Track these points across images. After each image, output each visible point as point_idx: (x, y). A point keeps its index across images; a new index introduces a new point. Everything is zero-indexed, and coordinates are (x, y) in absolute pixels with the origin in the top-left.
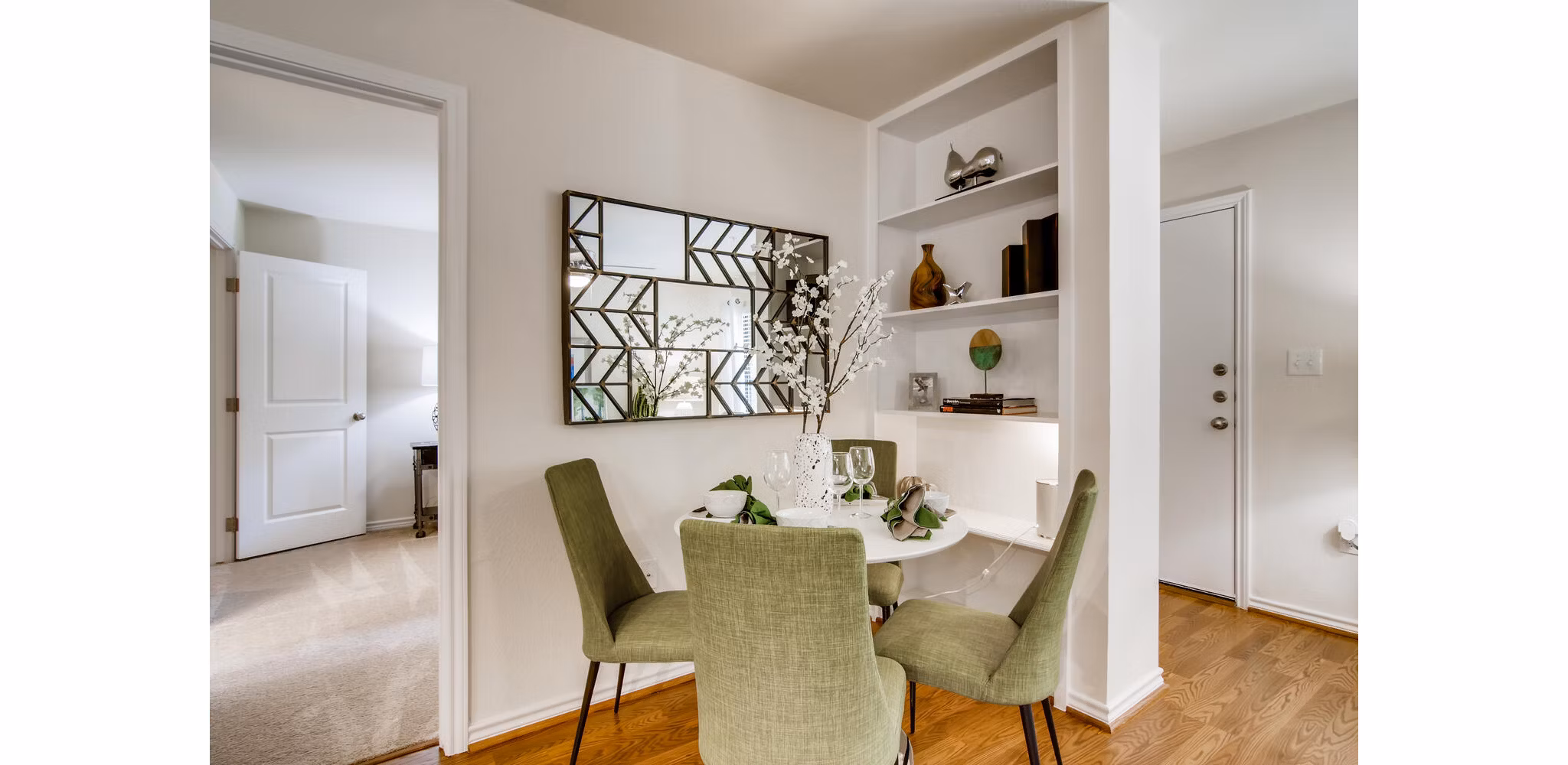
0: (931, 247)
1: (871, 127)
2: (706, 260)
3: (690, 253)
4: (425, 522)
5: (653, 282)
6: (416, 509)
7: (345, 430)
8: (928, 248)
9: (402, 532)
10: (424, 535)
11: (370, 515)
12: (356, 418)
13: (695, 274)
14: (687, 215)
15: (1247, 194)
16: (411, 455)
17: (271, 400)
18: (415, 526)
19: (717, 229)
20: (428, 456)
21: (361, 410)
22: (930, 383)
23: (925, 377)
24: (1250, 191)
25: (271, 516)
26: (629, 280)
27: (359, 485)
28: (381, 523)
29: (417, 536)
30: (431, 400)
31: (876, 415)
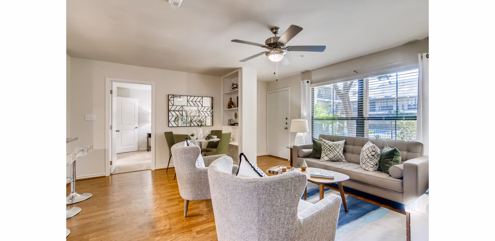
0: (231, 98)
1: (222, 78)
2: (191, 102)
3: (188, 101)
4: (149, 149)
5: (182, 106)
6: (147, 146)
7: (134, 130)
8: (231, 99)
9: (145, 151)
10: (149, 151)
11: (138, 148)
12: (136, 128)
13: (189, 105)
14: (187, 96)
15: (289, 88)
16: (146, 135)
17: (121, 124)
18: (147, 150)
19: (192, 98)
20: (149, 135)
21: (137, 126)
22: (231, 121)
23: (231, 120)
24: (289, 87)
25: (121, 146)
26: (178, 106)
27: (137, 141)
28: (141, 149)
29: (148, 151)
30: (150, 124)
31: (223, 126)
